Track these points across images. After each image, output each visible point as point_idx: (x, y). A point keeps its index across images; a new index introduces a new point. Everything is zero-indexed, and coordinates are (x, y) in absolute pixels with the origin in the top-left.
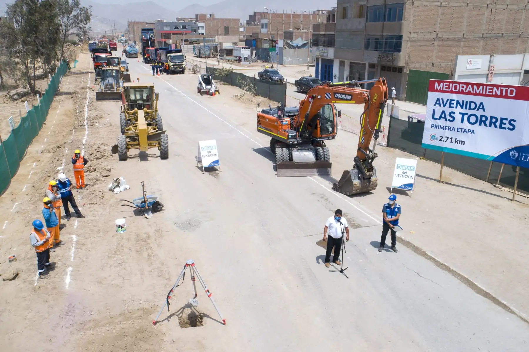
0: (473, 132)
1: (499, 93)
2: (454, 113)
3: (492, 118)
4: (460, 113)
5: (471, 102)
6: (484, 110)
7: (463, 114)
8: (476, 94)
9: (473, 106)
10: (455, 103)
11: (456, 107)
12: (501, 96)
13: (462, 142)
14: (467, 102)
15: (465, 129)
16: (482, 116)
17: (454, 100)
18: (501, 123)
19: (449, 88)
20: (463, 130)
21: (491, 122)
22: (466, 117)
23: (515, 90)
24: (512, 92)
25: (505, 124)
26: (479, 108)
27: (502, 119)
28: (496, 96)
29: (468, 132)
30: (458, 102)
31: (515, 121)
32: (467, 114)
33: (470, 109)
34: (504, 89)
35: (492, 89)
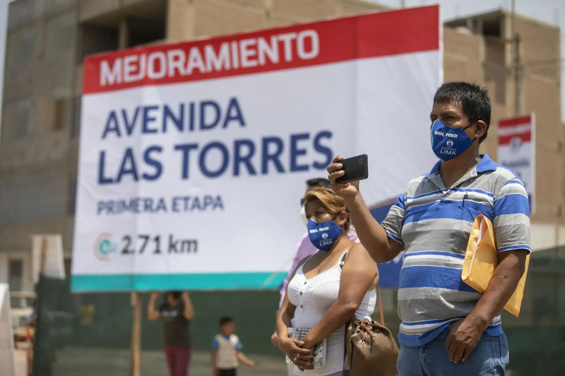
0: (218, 203)
1: (274, 57)
2: (158, 149)
3: (266, 141)
4: (178, 148)
5: (203, 105)
6: (242, 123)
7: (185, 149)
8: (214, 74)
9: (210, 115)
10: (158, 114)
11: (164, 129)
12: (282, 65)
13: (189, 242)
14: (192, 106)
15: (197, 200)
16: (238, 144)
17: (155, 108)
18: (295, 153)
19: (137, 72)
20: (190, 203)
21: (266, 157)
22: (194, 156)
23: (314, 35)
24: (308, 46)
25: (303, 152)
26: (229, 118)
27: (295, 139)
28: (269, 67)
29: (206, 204)
30: (167, 112)
31: (327, 134)
32: (195, 146)
33: (203, 127)
34: (287, 38)
35: (255, 47)
